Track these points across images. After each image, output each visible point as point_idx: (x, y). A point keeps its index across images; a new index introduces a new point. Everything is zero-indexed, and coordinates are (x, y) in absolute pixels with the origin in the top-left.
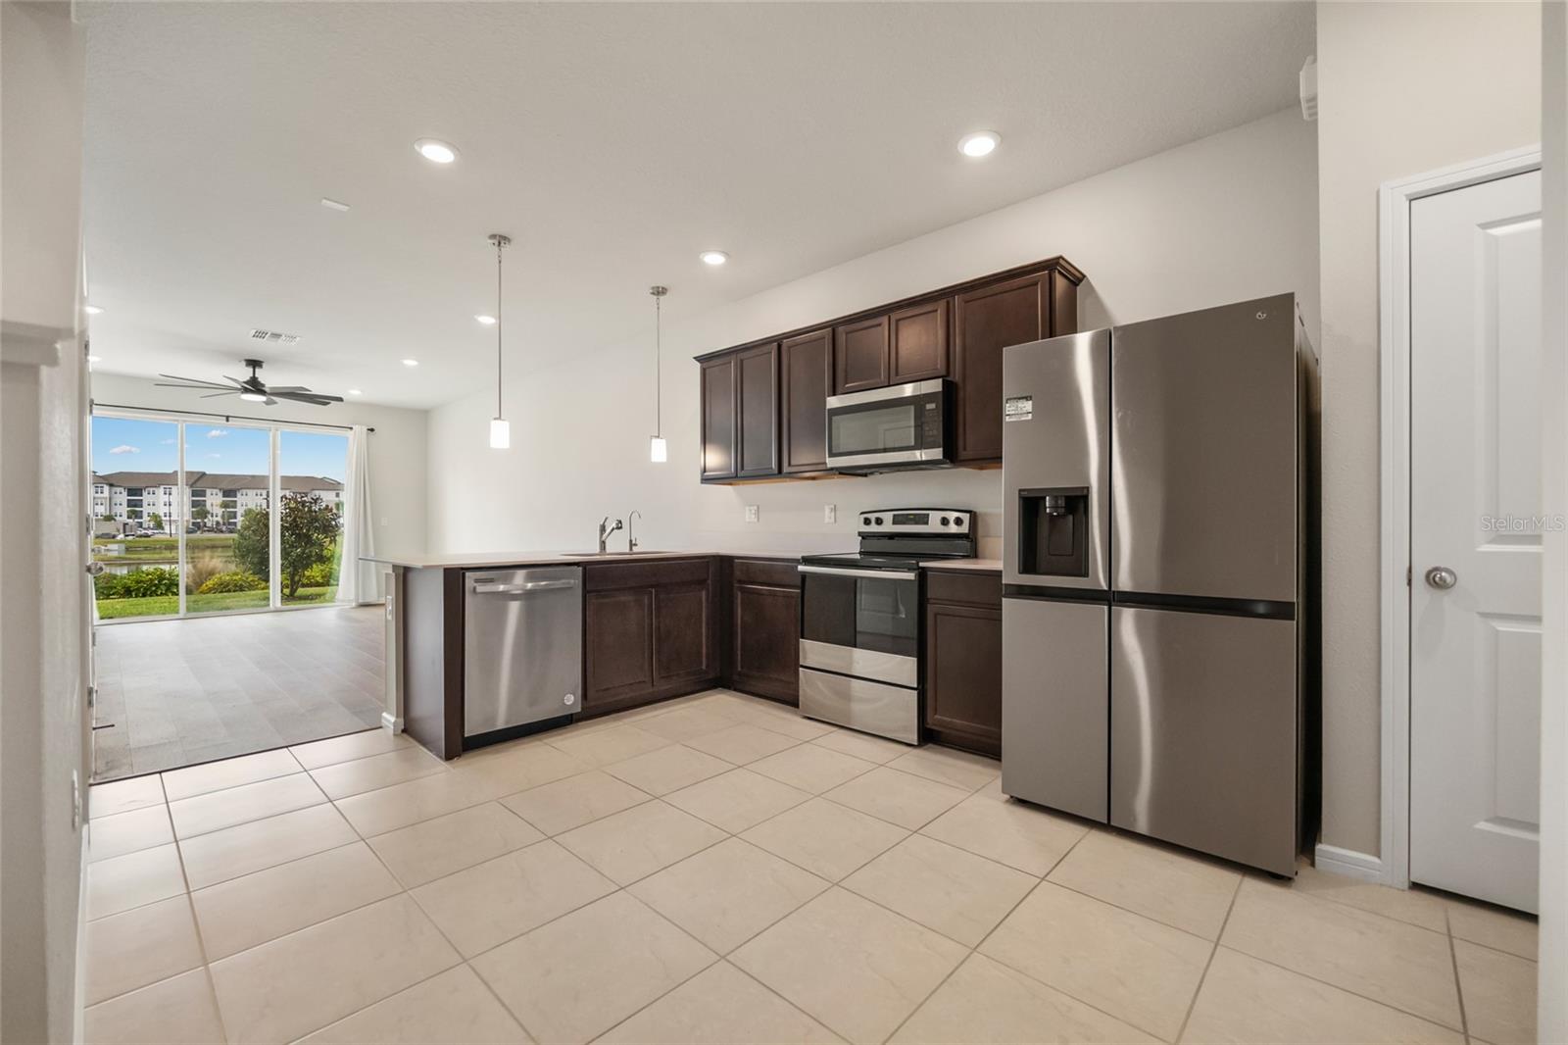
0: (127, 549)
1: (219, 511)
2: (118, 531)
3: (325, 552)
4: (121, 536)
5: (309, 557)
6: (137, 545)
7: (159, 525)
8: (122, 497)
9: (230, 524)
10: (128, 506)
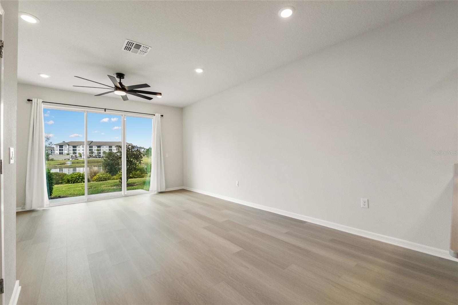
0: (73, 163)
1: (96, 152)
2: (70, 158)
3: (137, 167)
4: (71, 159)
5: (131, 169)
6: (75, 162)
7: (81, 156)
8: (72, 148)
9: (99, 155)
10: (73, 151)
